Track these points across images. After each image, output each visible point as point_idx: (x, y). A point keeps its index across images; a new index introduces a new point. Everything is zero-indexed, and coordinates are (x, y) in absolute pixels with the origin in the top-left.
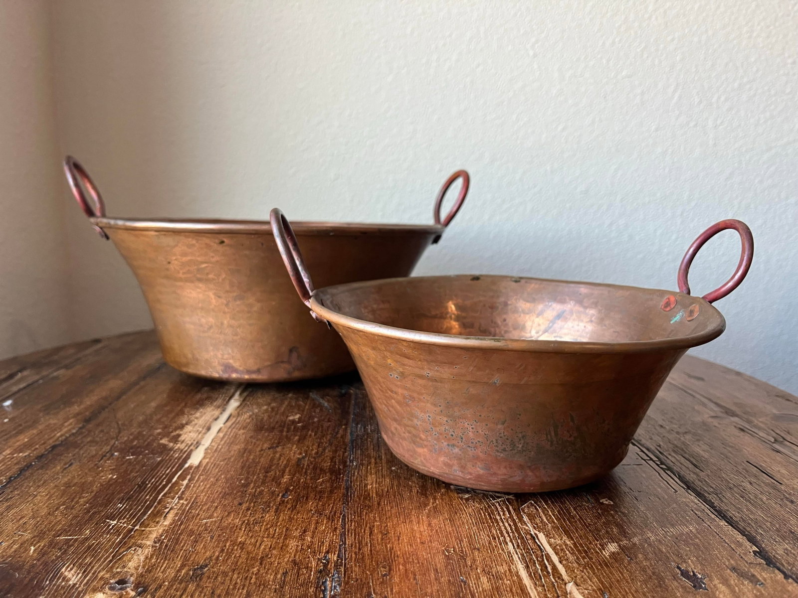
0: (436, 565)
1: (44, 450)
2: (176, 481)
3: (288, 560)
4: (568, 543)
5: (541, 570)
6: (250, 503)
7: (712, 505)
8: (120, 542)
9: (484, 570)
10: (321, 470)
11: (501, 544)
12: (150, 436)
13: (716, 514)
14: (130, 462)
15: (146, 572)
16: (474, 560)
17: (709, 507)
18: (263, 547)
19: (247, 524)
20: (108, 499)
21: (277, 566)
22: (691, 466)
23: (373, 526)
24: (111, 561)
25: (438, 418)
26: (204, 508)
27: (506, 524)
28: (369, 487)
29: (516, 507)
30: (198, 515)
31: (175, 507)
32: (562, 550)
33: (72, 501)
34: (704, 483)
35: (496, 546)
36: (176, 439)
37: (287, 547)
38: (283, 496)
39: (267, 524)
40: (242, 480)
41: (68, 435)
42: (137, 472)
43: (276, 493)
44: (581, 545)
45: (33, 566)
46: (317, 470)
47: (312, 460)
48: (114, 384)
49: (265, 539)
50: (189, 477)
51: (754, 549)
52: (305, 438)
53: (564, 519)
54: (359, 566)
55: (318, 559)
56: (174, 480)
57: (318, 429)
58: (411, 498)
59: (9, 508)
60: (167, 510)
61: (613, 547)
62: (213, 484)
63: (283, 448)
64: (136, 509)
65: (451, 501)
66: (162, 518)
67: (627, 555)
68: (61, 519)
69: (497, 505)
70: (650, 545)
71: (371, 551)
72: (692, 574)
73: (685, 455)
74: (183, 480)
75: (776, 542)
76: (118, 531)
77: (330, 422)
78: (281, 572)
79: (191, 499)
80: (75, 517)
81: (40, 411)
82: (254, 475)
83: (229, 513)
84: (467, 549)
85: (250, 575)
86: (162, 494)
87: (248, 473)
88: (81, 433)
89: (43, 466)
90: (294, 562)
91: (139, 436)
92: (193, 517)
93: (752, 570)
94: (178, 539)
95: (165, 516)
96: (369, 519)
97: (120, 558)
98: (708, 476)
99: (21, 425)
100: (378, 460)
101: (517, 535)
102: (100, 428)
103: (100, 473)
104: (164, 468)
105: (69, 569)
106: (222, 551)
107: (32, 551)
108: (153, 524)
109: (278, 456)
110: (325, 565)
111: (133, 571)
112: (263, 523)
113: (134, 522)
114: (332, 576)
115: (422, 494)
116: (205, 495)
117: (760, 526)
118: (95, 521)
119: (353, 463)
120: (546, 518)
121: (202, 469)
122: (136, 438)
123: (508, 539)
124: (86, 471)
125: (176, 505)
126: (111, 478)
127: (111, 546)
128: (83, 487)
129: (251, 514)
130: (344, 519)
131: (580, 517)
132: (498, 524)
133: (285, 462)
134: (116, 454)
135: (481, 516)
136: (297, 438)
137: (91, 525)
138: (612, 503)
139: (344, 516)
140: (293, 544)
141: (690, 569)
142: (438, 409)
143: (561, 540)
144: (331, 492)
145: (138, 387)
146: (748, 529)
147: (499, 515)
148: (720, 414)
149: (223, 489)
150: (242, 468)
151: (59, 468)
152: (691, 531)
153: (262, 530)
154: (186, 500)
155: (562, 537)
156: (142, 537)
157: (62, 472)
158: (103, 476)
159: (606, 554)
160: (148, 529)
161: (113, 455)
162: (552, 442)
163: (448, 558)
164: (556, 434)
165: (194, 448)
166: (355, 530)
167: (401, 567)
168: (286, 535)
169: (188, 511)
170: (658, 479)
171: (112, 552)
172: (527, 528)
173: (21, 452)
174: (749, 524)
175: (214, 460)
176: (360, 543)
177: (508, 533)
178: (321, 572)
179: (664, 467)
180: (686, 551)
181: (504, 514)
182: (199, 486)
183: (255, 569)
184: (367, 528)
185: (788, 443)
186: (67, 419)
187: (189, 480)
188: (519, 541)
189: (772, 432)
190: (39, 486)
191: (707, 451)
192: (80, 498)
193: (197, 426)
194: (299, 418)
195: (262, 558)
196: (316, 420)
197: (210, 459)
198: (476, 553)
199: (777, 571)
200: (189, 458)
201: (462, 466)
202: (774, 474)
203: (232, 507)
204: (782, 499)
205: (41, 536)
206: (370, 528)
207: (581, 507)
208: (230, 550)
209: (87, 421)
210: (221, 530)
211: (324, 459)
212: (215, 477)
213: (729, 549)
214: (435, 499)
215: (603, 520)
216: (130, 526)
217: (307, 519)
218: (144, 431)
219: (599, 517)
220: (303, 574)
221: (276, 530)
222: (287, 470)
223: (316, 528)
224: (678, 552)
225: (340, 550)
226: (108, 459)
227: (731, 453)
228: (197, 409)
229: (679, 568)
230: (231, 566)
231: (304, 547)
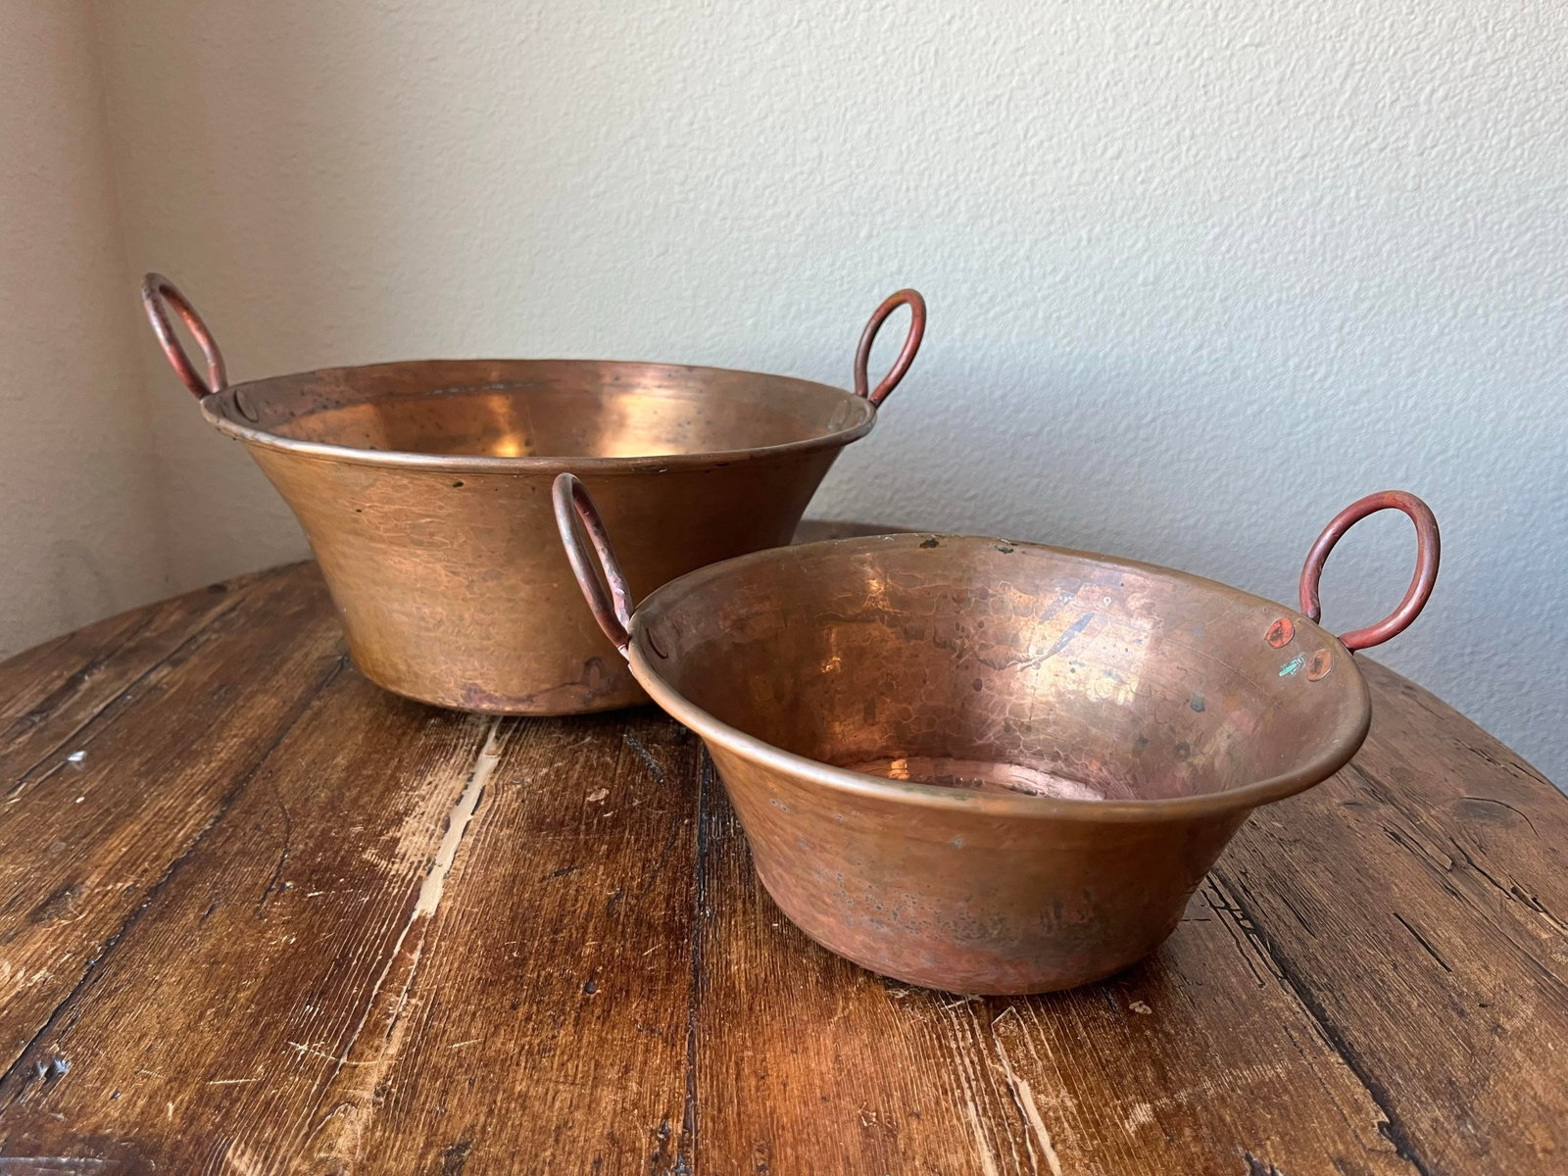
0: (846, 1149)
1: (159, 875)
2: (399, 952)
3: (602, 1134)
4: (1069, 1104)
5: (1021, 1164)
6: (531, 1006)
7: (1321, 1017)
8: (319, 1091)
9: (925, 1162)
10: (650, 926)
11: (955, 1105)
12: (344, 839)
13: (1326, 1035)
14: (315, 905)
15: (368, 1160)
16: (911, 1139)
17: (1315, 1022)
18: (557, 1104)
19: (528, 1051)
20: (287, 993)
21: (583, 1147)
22: (1294, 922)
23: (742, 1059)
24: (307, 1135)
25: (855, 880)
26: (454, 1015)
27: (967, 1061)
28: (734, 968)
29: (985, 1021)
30: (445, 1032)
31: (404, 1014)
32: (1057, 1119)
33: (225, 997)
34: (1313, 962)
35: (947, 1110)
36: (389, 850)
37: (598, 1105)
38: (586, 990)
39: (563, 1053)
40: (512, 951)
41: (196, 836)
42: (330, 931)
43: (575, 980)
44: (1090, 1108)
45: (177, 1146)
46: (643, 926)
47: (633, 902)
48: (265, 706)
49: (561, 1087)
50: (421, 943)
51: (1381, 1119)
52: (618, 849)
53: (1065, 1049)
54: (720, 1147)
55: (652, 1130)
56: (396, 951)
57: (641, 827)
58: (805, 996)
59: (115, 1013)
60: (390, 1021)
61: (1142, 1113)
62: (465, 961)
63: (581, 874)
64: (337, 1017)
65: (874, 1004)
66: (384, 1040)
67: (1164, 1130)
68: (212, 1041)
69: (953, 1015)
70: (1206, 1108)
71: (739, 1114)
72: (1269, 1172)
73: (1286, 897)
74: (412, 952)
75: (1421, 1102)
76: (312, 1068)
77: (663, 808)
78: (591, 1158)
79: (429, 995)
80: (235, 1035)
81: (140, 775)
82: (534, 939)
83: (497, 1027)
84: (898, 1115)
85: (539, 1167)
86: (379, 983)
87: (523, 933)
88: (222, 831)
89: (162, 913)
90: (611, 1136)
91: (323, 841)
92: (437, 1035)
93: (1371, 1165)
94: (414, 1088)
95: (389, 1035)
96: (735, 1043)
97: (322, 1130)
98: (1323, 947)
99: (108, 812)
100: (748, 905)
101: (983, 1085)
102: (254, 820)
103: (266, 932)
104: (377, 923)
105: (239, 1152)
106: (491, 1112)
107: (170, 1113)
108: (369, 1053)
109: (572, 892)
110: (664, 1144)
111: (347, 1158)
112: (555, 1050)
113: (338, 1048)
114: (676, 1168)
115: (825, 988)
116: (453, 987)
117: (1399, 1068)
118: (271, 1042)
119: (704, 911)
120: (1035, 1047)
121: (441, 924)
122: (319, 847)
123: (968, 1094)
124: (241, 925)
125: (404, 1010)
126: (287, 942)
127: (304, 1101)
128: (242, 962)
129: (533, 1030)
130: (691, 1043)
131: (1093, 1046)
132: (953, 1061)
133: (585, 909)
134: (288, 884)
135: (925, 1041)
136: (604, 847)
137: (265, 1053)
138: (1150, 1012)
139: (692, 1034)
140: (608, 1097)
141: (1266, 1161)
142: (856, 869)
143: (1057, 1096)
144: (669, 979)
145: (309, 713)
146: (1377, 1072)
147: (956, 1039)
148: (1361, 797)
149: (482, 971)
150: (513, 920)
151: (192, 916)
152: (1278, 1076)
153: (555, 1066)
154: (421, 998)
155: (1059, 1091)
156: (355, 1081)
157: (199, 926)
158: (271, 939)
159: (1131, 1127)
160: (362, 1064)
161: (283, 887)
162: (1050, 927)
163: (867, 1133)
164: (1058, 917)
165: (424, 874)
166: (711, 1068)
167: (789, 1150)
168: (595, 1078)
169: (426, 1024)
170: (1234, 952)
171: (308, 1115)
172: (1001, 1069)
173: (118, 881)
174: (1380, 1060)
175: (462, 904)
176: (720, 1097)
177: (968, 1080)
178: (655, 1159)
179: (1247, 924)
180: (1264, 1120)
181: (964, 1038)
182: (441, 965)
183: (548, 1153)
184: (732, 1064)
185: (1475, 873)
186: (191, 797)
187: (423, 952)
188: (987, 1099)
189: (1450, 843)
190: (162, 962)
191: (1329, 889)
192: (238, 991)
193: (424, 819)
194: (607, 797)
195: (558, 1128)
196: (636, 802)
197: (455, 900)
198: (914, 1124)
199: (1413, 1169)
200: (418, 898)
201: (894, 954)
202: (1440, 948)
203: (501, 1013)
204: (1445, 1007)
205: (180, 1078)
206: (737, 1063)
207: (1095, 1020)
208: (503, 1112)
209: (228, 800)
210: (486, 1066)
211: (654, 900)
212: (466, 944)
213: (1338, 1117)
214: (846, 999)
215: (1132, 1051)
216: (331, 1057)
217: (630, 1042)
218: (332, 828)
219: (1123, 1045)
220: (627, 1164)
221: (577, 1066)
222: (591, 925)
223: (646, 1063)
224: (1253, 1124)
225: (687, 1113)
226: (277, 898)
227: (1370, 893)
228: (422, 774)
229: (1248, 1158)
230: (508, 1147)
231: (627, 1105)
